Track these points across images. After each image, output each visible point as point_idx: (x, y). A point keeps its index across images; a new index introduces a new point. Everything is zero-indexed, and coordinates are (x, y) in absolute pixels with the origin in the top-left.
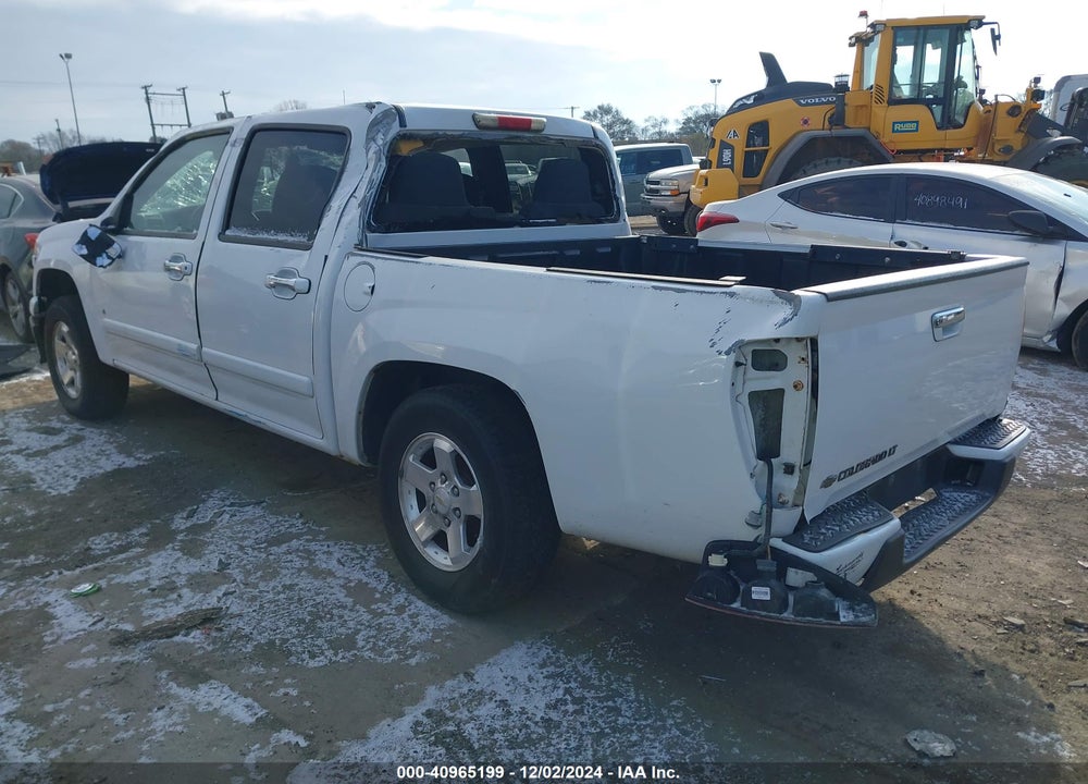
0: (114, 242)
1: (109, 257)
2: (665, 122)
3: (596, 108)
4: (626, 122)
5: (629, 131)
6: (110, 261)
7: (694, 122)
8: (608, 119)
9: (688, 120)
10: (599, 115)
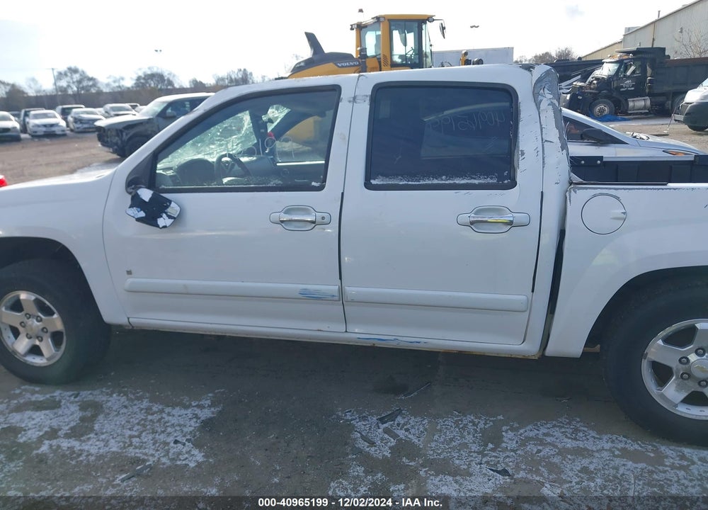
0: (170, 202)
1: (170, 217)
2: (123, 79)
3: (66, 69)
4: (91, 79)
5: (94, 85)
6: (172, 221)
7: (144, 79)
8: (76, 77)
9: (139, 78)
10: (69, 74)
